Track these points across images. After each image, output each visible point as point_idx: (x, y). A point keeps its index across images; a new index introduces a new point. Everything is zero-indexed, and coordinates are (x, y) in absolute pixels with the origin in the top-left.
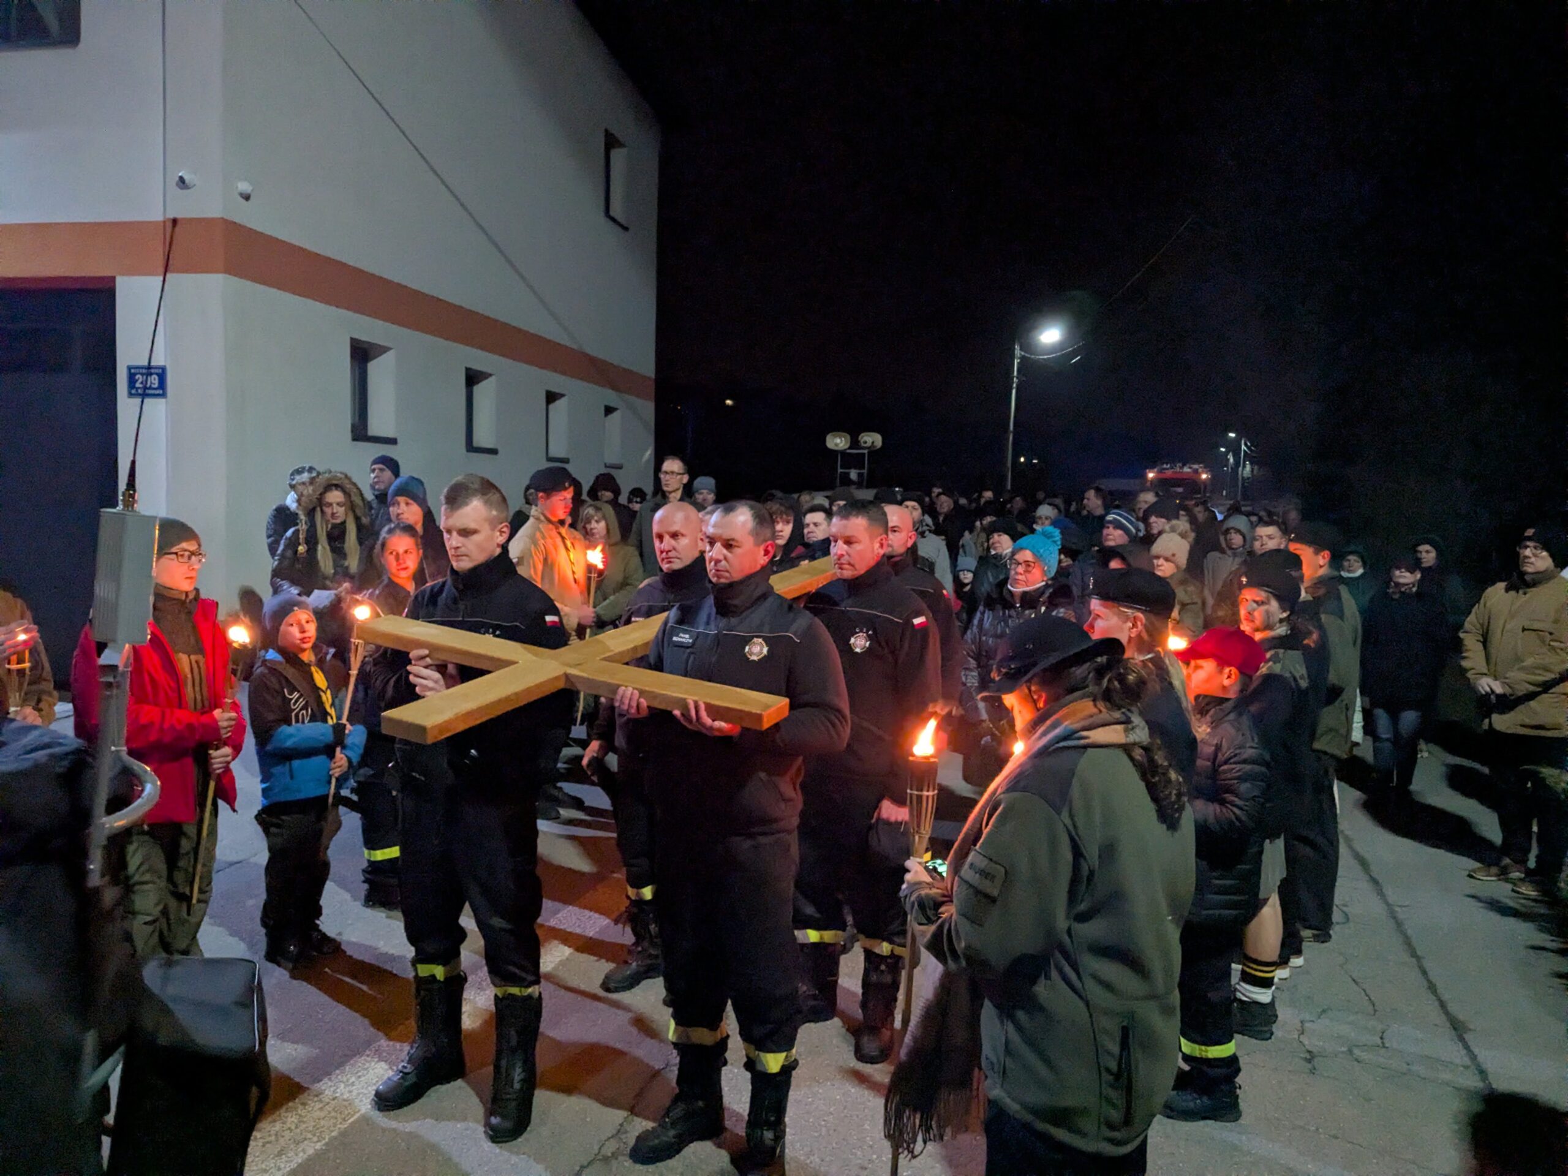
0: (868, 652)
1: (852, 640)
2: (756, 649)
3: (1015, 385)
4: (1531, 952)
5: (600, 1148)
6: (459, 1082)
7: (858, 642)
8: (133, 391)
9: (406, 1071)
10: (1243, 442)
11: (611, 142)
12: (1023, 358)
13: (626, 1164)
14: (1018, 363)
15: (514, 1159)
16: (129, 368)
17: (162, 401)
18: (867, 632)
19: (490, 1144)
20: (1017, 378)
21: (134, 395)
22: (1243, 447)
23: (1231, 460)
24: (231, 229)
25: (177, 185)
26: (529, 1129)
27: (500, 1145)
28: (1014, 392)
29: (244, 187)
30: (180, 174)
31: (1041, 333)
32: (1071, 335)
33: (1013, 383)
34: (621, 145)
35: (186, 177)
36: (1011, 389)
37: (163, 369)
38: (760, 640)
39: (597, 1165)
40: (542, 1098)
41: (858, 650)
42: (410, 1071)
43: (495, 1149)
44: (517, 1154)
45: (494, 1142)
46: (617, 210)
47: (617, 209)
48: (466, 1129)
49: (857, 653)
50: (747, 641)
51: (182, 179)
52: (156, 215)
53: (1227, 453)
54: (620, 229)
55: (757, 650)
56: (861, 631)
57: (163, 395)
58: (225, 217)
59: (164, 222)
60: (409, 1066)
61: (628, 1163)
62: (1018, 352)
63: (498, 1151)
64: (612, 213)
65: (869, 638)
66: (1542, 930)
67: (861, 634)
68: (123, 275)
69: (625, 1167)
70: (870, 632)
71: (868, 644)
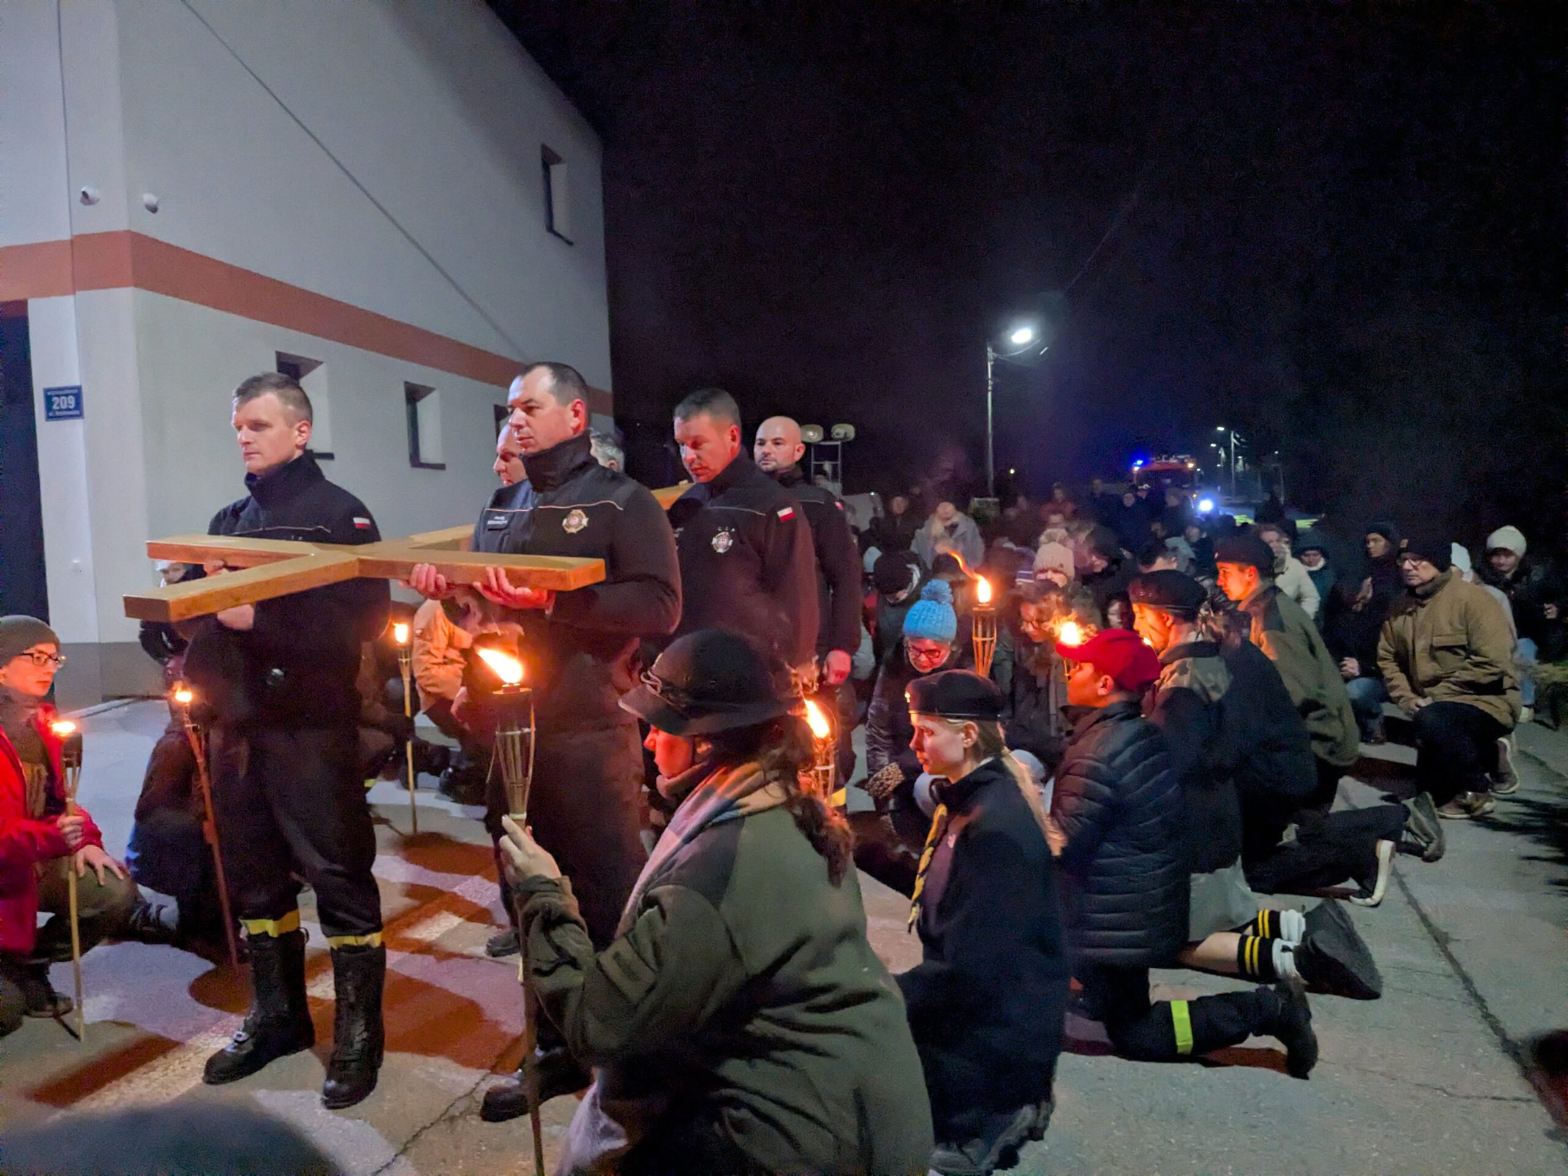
0: (730, 551)
1: (715, 541)
2: (574, 521)
3: (990, 388)
4: (1526, 862)
5: (448, 1109)
6: (306, 1053)
7: (720, 542)
8: (51, 414)
9: (240, 1039)
10: (1232, 435)
11: (548, 159)
12: (996, 360)
13: (474, 1122)
14: (992, 366)
15: (348, 1124)
16: (46, 391)
17: (78, 423)
18: (729, 531)
19: (325, 1110)
20: (992, 379)
21: (52, 417)
22: (1233, 440)
23: (1223, 456)
24: (140, 243)
25: (82, 201)
26: (372, 1093)
27: (336, 1111)
28: (990, 394)
29: (149, 198)
30: (83, 190)
31: (1013, 333)
32: (1043, 333)
33: (987, 385)
34: (558, 160)
35: (90, 192)
36: (987, 391)
37: (79, 388)
38: (580, 511)
39: (443, 1126)
40: (392, 1061)
41: (721, 550)
42: (246, 1038)
43: (330, 1115)
44: (352, 1118)
45: (330, 1108)
46: (560, 225)
47: (561, 223)
48: (301, 1098)
49: (720, 553)
50: (566, 514)
51: (85, 194)
52: (65, 236)
53: (1217, 449)
54: (566, 245)
55: (576, 522)
56: (723, 530)
57: (80, 416)
58: (134, 229)
59: (72, 242)
60: (243, 1034)
61: (475, 1121)
62: (991, 353)
63: (331, 1117)
64: (556, 228)
65: (732, 536)
66: (1539, 841)
67: (723, 533)
68: (34, 297)
69: (471, 1125)
70: (733, 530)
71: (730, 543)
